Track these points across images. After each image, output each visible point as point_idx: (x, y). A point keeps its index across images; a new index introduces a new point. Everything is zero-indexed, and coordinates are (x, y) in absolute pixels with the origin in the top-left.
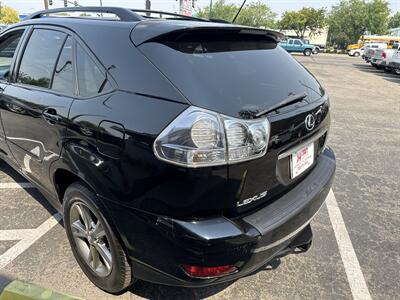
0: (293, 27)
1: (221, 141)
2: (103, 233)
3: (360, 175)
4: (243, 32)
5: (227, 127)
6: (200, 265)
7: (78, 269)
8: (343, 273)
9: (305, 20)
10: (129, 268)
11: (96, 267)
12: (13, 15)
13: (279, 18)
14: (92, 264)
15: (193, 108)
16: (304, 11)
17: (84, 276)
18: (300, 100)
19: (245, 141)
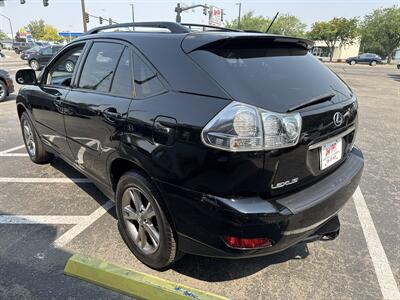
0: (323, 38)
1: (259, 130)
2: (153, 214)
3: (391, 181)
4: (277, 40)
5: (264, 119)
6: (239, 237)
7: (126, 249)
8: (371, 266)
9: (336, 31)
10: (174, 244)
11: (143, 246)
12: (53, 33)
13: (309, 29)
14: (140, 244)
15: (235, 103)
16: (335, 21)
17: (132, 255)
18: (328, 99)
19: (279, 130)
